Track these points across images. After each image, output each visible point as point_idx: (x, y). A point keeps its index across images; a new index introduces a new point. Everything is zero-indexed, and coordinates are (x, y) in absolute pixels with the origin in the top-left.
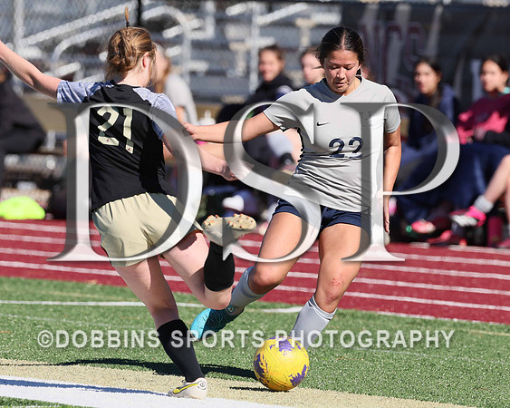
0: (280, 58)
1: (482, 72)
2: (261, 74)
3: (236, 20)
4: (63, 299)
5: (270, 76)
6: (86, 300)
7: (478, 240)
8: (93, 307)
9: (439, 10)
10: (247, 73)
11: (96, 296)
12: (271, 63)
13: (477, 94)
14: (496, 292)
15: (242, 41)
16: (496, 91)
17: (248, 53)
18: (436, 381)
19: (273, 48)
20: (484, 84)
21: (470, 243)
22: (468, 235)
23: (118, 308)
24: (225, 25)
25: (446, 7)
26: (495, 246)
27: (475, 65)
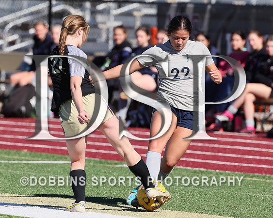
0: (125, 32)
1: (232, 40)
2: (115, 40)
3: (102, 12)
4: (9, 160)
5: (119, 42)
6: (22, 160)
7: (229, 128)
8: (25, 164)
9: (209, 7)
10: (107, 40)
11: (27, 158)
12: (120, 35)
13: (229, 51)
14: (239, 156)
15: (104, 23)
16: (239, 50)
17: (108, 30)
18: (207, 203)
19: (121, 27)
20: (233, 46)
21: (225, 130)
22: (224, 126)
23: (38, 165)
24: (96, 15)
25: (213, 5)
26: (238, 131)
27: (228, 36)
